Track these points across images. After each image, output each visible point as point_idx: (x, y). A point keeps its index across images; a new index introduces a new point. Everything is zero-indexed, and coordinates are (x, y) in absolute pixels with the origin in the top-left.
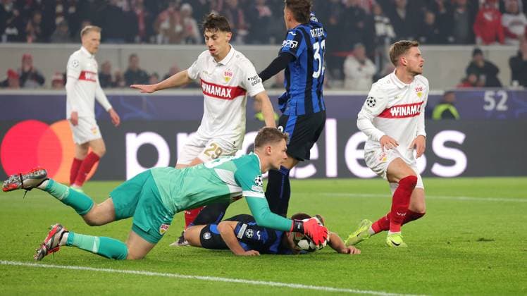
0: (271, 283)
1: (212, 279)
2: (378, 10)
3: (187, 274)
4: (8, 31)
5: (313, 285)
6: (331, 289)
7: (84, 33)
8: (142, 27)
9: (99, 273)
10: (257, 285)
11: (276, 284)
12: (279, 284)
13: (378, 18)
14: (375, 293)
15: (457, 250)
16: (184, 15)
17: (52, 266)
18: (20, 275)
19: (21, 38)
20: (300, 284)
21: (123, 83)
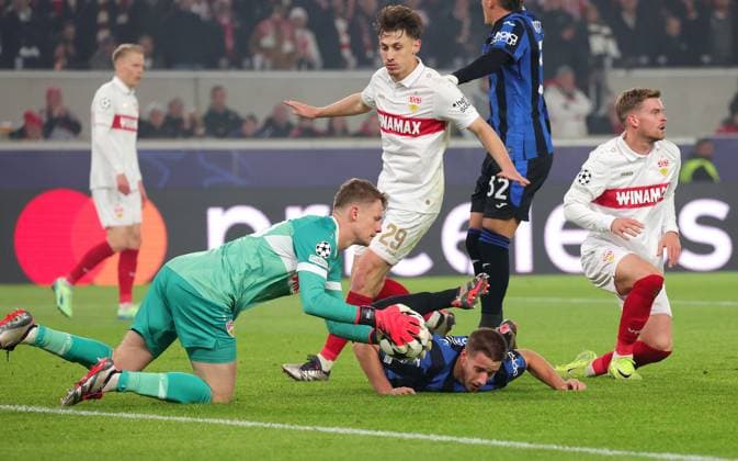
0: (434, 437)
1: (342, 431)
2: (593, 14)
3: (303, 424)
4: (24, 52)
5: (498, 440)
6: (526, 445)
7: (119, 55)
8: (230, 43)
9: (168, 423)
10: (411, 440)
11: (439, 438)
12: (444, 438)
13: (593, 28)
14: (593, 451)
15: (718, 382)
16: (295, 24)
17: (96, 413)
18: (47, 427)
19: (44, 62)
20: (477, 437)
21: (201, 131)
